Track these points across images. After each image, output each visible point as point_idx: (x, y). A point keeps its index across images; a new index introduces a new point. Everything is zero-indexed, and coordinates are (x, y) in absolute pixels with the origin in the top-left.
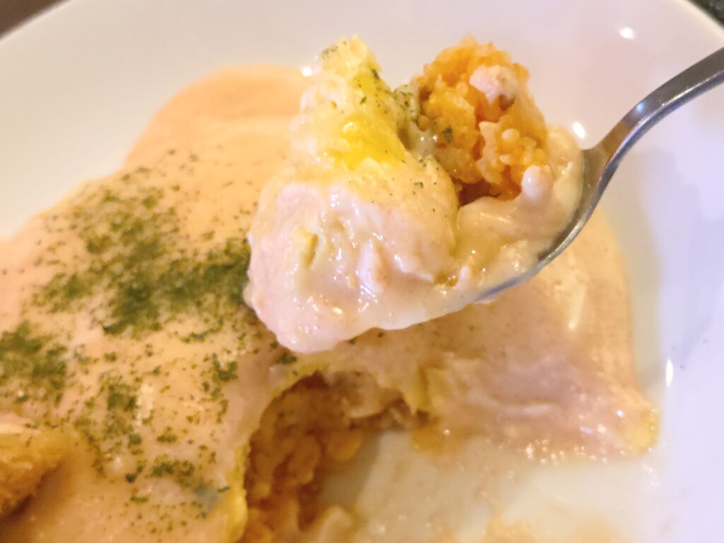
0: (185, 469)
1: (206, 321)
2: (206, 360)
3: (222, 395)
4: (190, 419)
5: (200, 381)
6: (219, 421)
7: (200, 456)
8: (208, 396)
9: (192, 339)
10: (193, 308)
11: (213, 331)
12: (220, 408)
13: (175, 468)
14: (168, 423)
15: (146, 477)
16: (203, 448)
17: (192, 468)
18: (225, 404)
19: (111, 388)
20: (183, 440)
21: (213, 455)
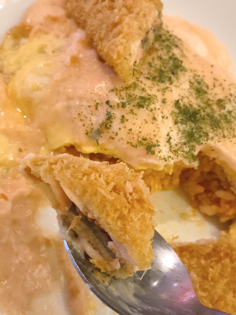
0: (108, 125)
1: (176, 145)
2: (157, 141)
3: (140, 146)
4: (130, 130)
5: (148, 137)
6: (128, 143)
7: (113, 132)
8: (140, 139)
9: (168, 137)
10: (183, 141)
11: (171, 147)
12: (134, 144)
13: (109, 121)
14: (130, 121)
15: (107, 109)
16: (117, 134)
17: (108, 129)
18: (136, 147)
19: (149, 99)
20: (121, 126)
21: (113, 138)
